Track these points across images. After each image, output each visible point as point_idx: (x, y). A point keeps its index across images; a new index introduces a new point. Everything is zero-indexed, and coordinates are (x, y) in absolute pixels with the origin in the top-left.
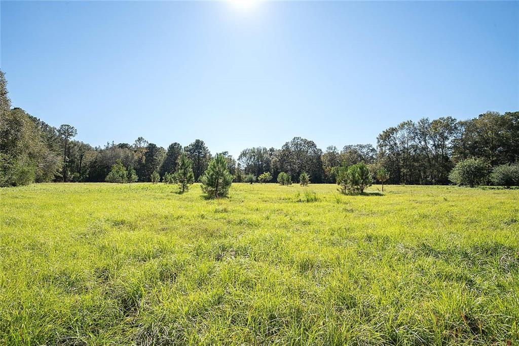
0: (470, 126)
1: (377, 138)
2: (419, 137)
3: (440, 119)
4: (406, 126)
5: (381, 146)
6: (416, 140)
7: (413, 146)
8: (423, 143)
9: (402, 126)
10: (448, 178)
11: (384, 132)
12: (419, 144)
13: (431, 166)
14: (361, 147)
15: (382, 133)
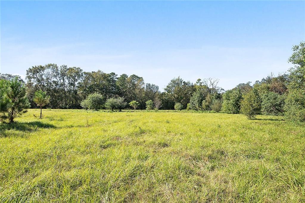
0: (89, 75)
1: (27, 71)
2: (60, 76)
3: (74, 67)
4: (51, 67)
5: (29, 78)
6: (58, 78)
7: (54, 82)
8: (62, 81)
9: (49, 66)
10: (80, 105)
11: (33, 67)
12: (60, 81)
13: (66, 96)
14: (10, 76)
15: (31, 68)
